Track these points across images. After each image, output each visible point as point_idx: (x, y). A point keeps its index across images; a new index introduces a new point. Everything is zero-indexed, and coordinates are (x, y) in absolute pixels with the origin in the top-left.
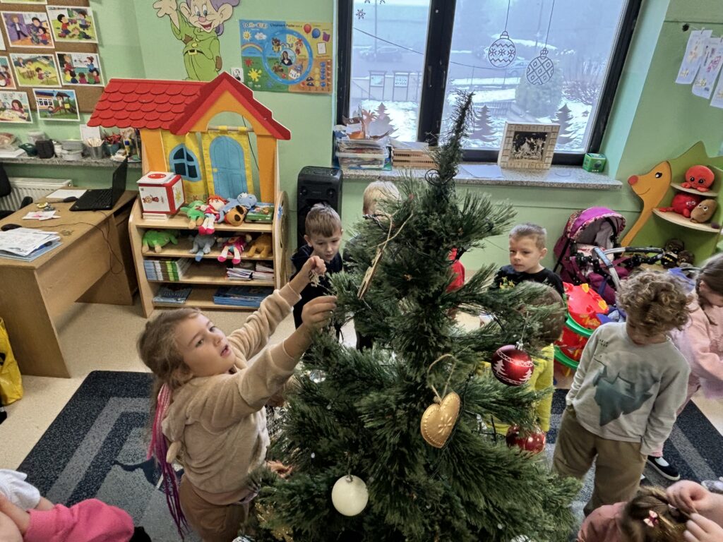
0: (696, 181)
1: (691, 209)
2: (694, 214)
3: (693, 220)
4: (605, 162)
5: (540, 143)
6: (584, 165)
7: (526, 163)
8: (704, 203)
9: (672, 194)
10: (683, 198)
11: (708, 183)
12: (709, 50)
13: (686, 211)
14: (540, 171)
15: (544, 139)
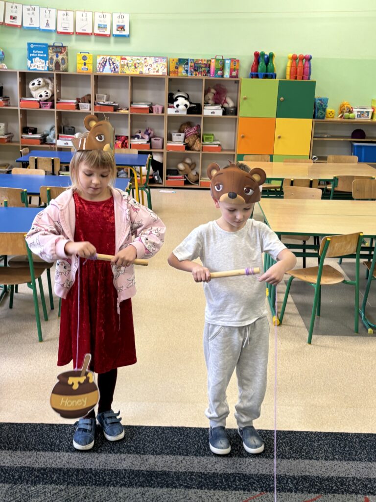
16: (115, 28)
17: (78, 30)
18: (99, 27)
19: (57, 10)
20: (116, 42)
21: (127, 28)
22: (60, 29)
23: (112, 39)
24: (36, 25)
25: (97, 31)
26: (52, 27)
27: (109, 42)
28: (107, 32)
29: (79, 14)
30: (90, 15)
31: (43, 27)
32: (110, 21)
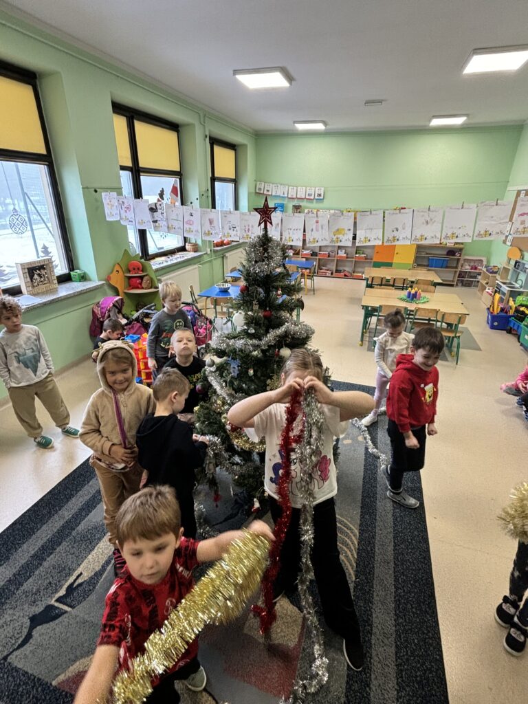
0: (136, 269)
1: (141, 284)
2: (144, 285)
3: (146, 289)
4: (85, 273)
5: (43, 272)
6: (73, 279)
7: (42, 288)
8: (145, 279)
9: (127, 280)
10: (134, 280)
11: (141, 269)
12: (121, 202)
13: (139, 286)
14: (54, 291)
15: (44, 269)
16: (316, 195)
17: (298, 197)
18: (309, 195)
19: (289, 186)
20: (317, 202)
21: (322, 195)
22: (289, 196)
23: (315, 201)
24: (278, 194)
25: (307, 197)
26: (286, 195)
27: (312, 203)
28: (312, 197)
29: (299, 188)
30: (304, 188)
31: (282, 195)
32: (314, 191)
